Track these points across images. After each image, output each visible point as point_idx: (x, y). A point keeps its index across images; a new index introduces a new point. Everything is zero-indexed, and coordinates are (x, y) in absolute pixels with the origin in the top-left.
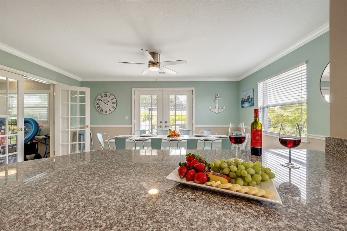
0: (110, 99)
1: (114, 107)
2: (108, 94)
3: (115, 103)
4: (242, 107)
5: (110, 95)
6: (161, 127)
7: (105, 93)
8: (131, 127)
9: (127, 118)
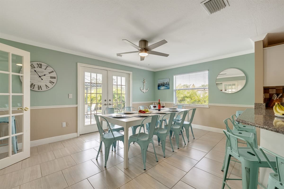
0: (46, 72)
1: (54, 83)
2: (44, 65)
3: (55, 78)
4: (159, 89)
5: (47, 67)
6: (105, 105)
7: (38, 63)
8: (77, 107)
9: (71, 96)
